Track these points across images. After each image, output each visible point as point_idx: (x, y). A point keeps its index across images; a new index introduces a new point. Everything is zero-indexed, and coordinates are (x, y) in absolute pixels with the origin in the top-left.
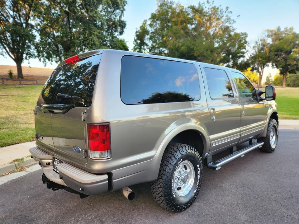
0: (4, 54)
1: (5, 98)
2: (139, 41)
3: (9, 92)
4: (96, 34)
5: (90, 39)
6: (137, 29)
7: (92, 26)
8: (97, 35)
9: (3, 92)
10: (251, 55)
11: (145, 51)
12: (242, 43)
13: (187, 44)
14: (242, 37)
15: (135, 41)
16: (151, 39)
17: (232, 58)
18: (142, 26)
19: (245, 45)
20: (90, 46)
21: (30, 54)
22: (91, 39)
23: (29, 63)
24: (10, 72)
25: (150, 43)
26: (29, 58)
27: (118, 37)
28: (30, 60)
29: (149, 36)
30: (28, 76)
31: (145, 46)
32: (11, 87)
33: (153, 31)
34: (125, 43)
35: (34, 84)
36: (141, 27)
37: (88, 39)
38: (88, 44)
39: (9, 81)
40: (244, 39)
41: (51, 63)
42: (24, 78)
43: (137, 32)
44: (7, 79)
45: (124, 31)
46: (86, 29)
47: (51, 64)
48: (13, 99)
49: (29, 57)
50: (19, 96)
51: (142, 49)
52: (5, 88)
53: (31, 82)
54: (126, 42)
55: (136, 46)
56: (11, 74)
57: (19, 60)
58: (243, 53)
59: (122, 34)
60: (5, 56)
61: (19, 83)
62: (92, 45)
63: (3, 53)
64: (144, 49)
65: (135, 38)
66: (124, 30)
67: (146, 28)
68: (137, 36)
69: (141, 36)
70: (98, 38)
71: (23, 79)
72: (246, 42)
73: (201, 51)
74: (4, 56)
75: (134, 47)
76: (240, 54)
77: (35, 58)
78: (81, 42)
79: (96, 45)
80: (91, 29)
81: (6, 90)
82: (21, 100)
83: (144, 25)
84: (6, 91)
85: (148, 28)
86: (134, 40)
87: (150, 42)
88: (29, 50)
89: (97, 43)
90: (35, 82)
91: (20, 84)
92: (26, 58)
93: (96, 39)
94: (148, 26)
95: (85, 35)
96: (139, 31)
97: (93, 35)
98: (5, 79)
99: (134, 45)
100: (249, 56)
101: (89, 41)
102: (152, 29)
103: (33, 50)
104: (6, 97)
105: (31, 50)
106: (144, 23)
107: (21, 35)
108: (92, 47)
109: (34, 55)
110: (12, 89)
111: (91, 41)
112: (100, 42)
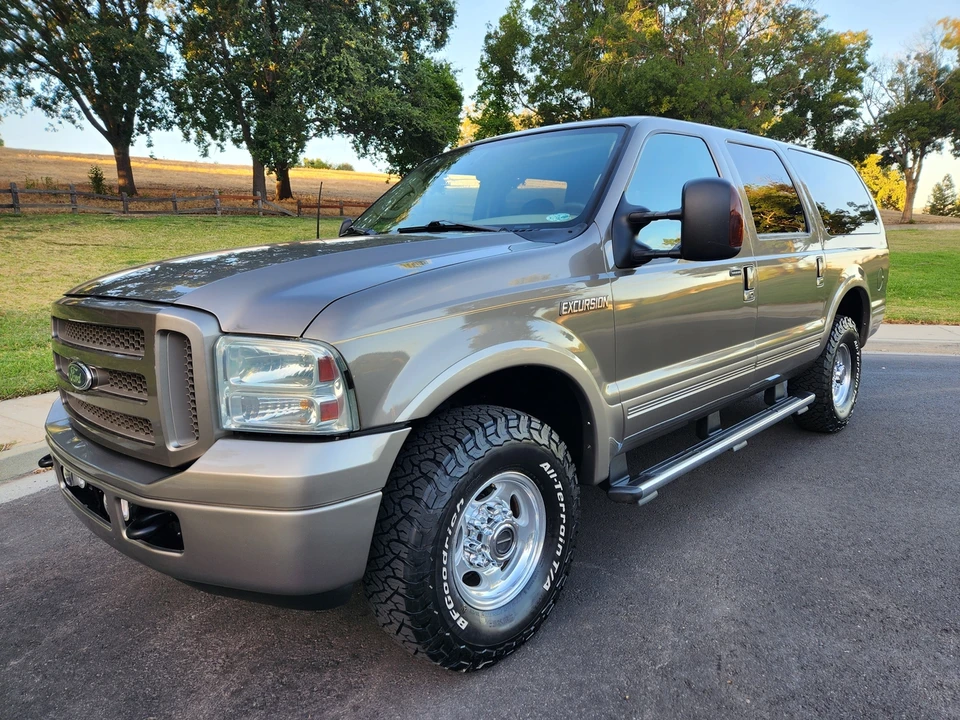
0: (75, 116)
1: (76, 251)
2: (496, 69)
3: (89, 235)
4: (353, 46)
5: (335, 63)
6: (489, 25)
7: (342, 20)
8: (358, 50)
9: (70, 235)
10: (880, 112)
11: (515, 101)
12: (851, 70)
13: (654, 72)
14: (852, 46)
15: (484, 66)
16: (535, 58)
17: (814, 123)
18: (508, 16)
19: (862, 74)
20: (337, 86)
21: (153, 115)
22: (340, 63)
23: (150, 145)
24: (96, 175)
25: (531, 74)
26: (150, 129)
27: (427, 55)
28: (152, 134)
29: (528, 51)
30: (151, 187)
31: (516, 85)
32: (97, 221)
33: (544, 31)
34: (452, 77)
35: (165, 212)
36: (502, 21)
37: (328, 64)
38: (330, 79)
39: (93, 203)
40: (859, 56)
41: (219, 145)
42: (139, 192)
43: (489, 37)
44: (88, 197)
45: (447, 36)
46: (323, 31)
47: (219, 148)
48: (97, 257)
49: (151, 125)
50: (116, 247)
51: (504, 94)
52: (76, 223)
53: (160, 207)
54: (455, 72)
55: (484, 84)
56: (97, 179)
57: (120, 137)
58: (853, 103)
59: (443, 45)
60: (77, 123)
61: (122, 209)
62: (341, 83)
63: (71, 113)
64: (514, 95)
65: (482, 59)
66: (450, 31)
67: (519, 21)
68: (490, 50)
69: (501, 51)
70: (364, 60)
71: (135, 196)
72: (863, 67)
73: (701, 98)
74: (74, 122)
75: (480, 88)
76: (841, 107)
77: (168, 129)
78: (306, 74)
79: (354, 84)
80: (339, 31)
81: (80, 229)
82: (121, 258)
83: (515, 12)
84: (80, 233)
85: (529, 23)
86: (478, 66)
87: (531, 70)
88: (150, 104)
89: (358, 76)
90: (170, 206)
91: (124, 213)
92: (141, 130)
93: (354, 63)
94: (528, 14)
95: (321, 48)
96: (496, 33)
97: (344, 51)
98: (80, 194)
99: (481, 82)
100: (876, 114)
101: (334, 70)
102: (541, 27)
103: (161, 102)
104: (78, 248)
105: (154, 103)
106: (515, 5)
107: (122, 55)
108: (343, 90)
109: (165, 117)
110: (99, 224)
111: (340, 69)
112: (368, 72)
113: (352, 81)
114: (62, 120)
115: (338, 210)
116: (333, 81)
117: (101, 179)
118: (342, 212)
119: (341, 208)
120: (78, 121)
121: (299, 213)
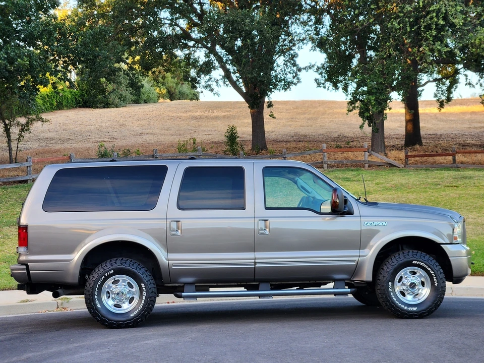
5: (433, 11)
20: (434, 33)
22: (439, 10)
24: (232, 133)
37: (428, 13)
38: (428, 27)
56: (232, 137)
60: (215, 90)
63: (210, 83)
74: (212, 90)
78: (405, 25)
89: (458, 21)
101: (432, 18)
107: (243, 34)
111: (437, 16)
113: (452, 25)
114: (203, 90)
115: (451, 158)
116: (431, 29)
117: (236, 138)
118: (454, 160)
119: (454, 156)
120: (216, 89)
121: (406, 164)
